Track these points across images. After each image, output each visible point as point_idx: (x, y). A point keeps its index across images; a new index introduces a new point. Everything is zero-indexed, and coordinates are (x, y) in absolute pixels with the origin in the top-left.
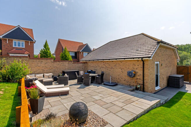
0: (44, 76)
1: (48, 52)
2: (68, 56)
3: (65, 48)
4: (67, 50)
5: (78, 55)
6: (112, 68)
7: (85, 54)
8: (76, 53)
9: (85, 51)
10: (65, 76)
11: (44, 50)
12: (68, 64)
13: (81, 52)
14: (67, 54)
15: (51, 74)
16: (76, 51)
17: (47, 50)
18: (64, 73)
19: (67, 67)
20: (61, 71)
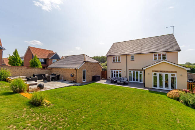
0: (19, 77)
1: (17, 59)
2: (37, 63)
3: (35, 56)
4: (37, 57)
5: (47, 61)
6: (65, 72)
7: (54, 60)
8: (45, 60)
9: (54, 59)
10: (35, 77)
11: (13, 57)
12: (38, 70)
13: (50, 59)
14: (37, 60)
15: (25, 76)
16: (46, 58)
17: (16, 57)
18: (34, 76)
19: (36, 72)
20: (32, 75)
